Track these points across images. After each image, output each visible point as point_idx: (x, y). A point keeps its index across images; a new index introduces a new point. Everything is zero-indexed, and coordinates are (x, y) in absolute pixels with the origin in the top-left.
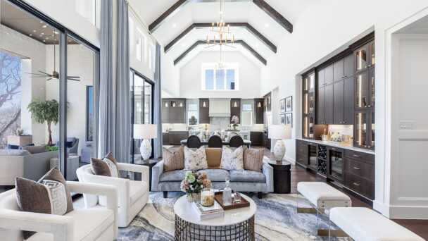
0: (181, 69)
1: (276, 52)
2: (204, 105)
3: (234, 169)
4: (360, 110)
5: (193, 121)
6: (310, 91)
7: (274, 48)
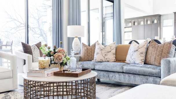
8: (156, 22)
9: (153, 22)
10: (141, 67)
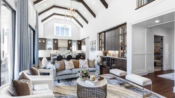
1: (88, 23)
2: (56, 42)
3: (86, 68)
4: (120, 46)
5: (50, 49)
6: (102, 39)
7: (87, 22)
8: (43, 41)
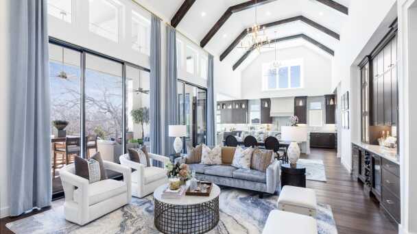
0: (243, 72)
2: (266, 105)
3: (241, 168)
8: (243, 106)
9: (241, 106)
10: (249, 173)
